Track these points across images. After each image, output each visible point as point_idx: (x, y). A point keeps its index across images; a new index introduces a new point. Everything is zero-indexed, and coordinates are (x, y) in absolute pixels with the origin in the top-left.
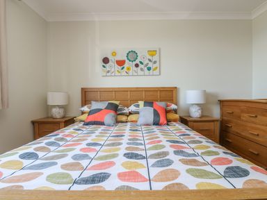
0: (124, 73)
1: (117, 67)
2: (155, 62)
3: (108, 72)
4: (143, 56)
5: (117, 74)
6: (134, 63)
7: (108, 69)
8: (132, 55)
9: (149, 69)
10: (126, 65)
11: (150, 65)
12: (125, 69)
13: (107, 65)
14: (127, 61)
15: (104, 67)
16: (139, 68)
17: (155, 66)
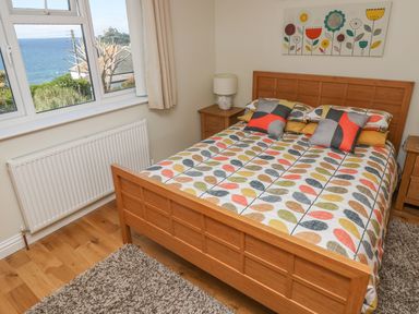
0: (317, 51)
1: (307, 41)
2: (378, 32)
3: (292, 48)
4: (355, 20)
5: (305, 51)
6: (337, 33)
7: (292, 43)
8: (335, 19)
9: (363, 45)
10: (322, 38)
11: (367, 37)
12: (319, 45)
13: (291, 38)
14: (324, 30)
15: (286, 39)
16: (344, 44)
17: (376, 39)
